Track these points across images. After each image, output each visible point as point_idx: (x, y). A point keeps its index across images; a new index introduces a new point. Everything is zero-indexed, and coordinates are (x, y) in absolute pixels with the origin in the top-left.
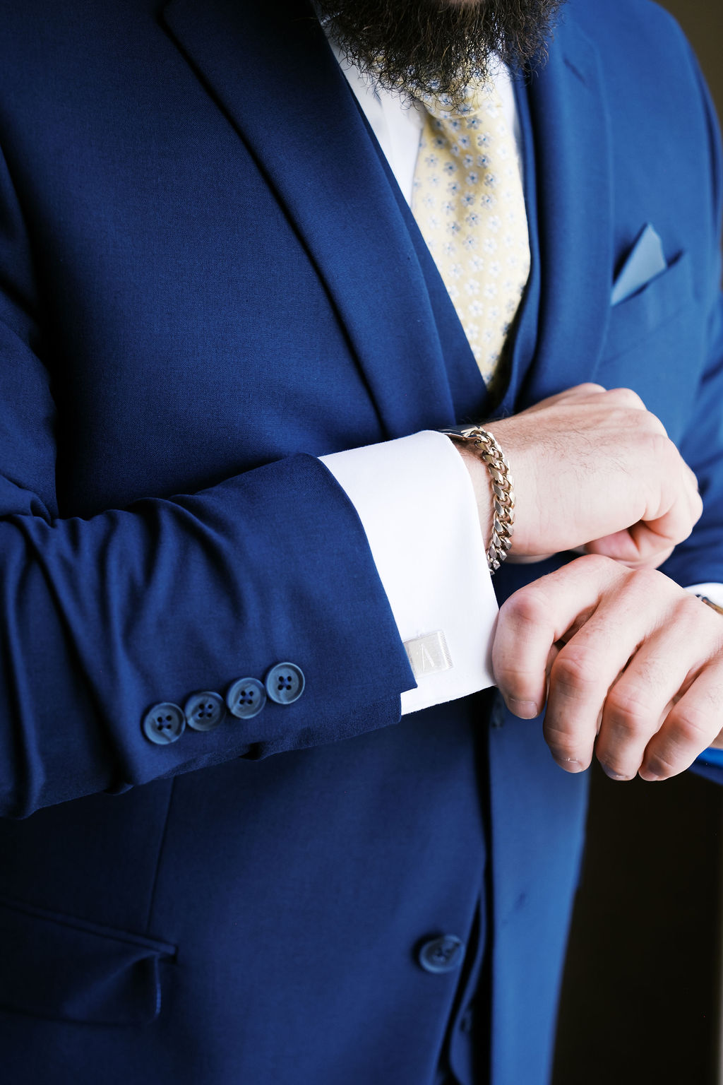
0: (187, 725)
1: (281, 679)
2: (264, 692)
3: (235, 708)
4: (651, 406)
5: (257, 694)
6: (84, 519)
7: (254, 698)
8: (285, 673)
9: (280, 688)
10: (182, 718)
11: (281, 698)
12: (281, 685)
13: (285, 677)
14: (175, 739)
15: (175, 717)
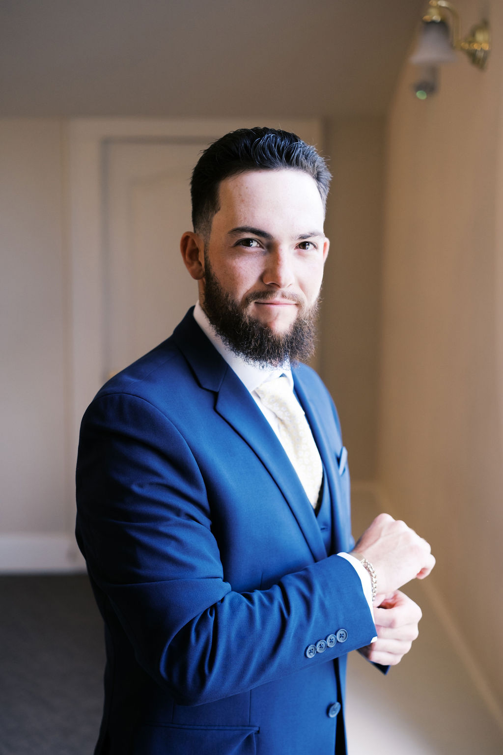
0: (317, 652)
1: (341, 634)
2: (336, 639)
3: (329, 644)
4: (396, 518)
5: (334, 639)
6: (269, 589)
7: (333, 641)
8: (342, 632)
9: (340, 637)
10: (316, 649)
11: (341, 640)
12: (341, 636)
13: (342, 634)
14: (313, 656)
15: (314, 649)
